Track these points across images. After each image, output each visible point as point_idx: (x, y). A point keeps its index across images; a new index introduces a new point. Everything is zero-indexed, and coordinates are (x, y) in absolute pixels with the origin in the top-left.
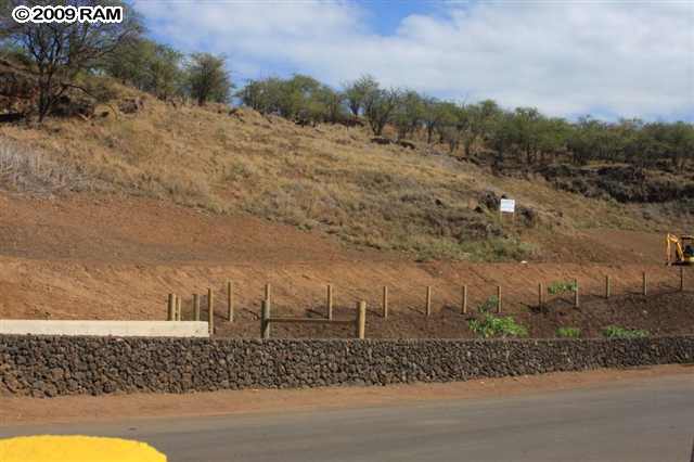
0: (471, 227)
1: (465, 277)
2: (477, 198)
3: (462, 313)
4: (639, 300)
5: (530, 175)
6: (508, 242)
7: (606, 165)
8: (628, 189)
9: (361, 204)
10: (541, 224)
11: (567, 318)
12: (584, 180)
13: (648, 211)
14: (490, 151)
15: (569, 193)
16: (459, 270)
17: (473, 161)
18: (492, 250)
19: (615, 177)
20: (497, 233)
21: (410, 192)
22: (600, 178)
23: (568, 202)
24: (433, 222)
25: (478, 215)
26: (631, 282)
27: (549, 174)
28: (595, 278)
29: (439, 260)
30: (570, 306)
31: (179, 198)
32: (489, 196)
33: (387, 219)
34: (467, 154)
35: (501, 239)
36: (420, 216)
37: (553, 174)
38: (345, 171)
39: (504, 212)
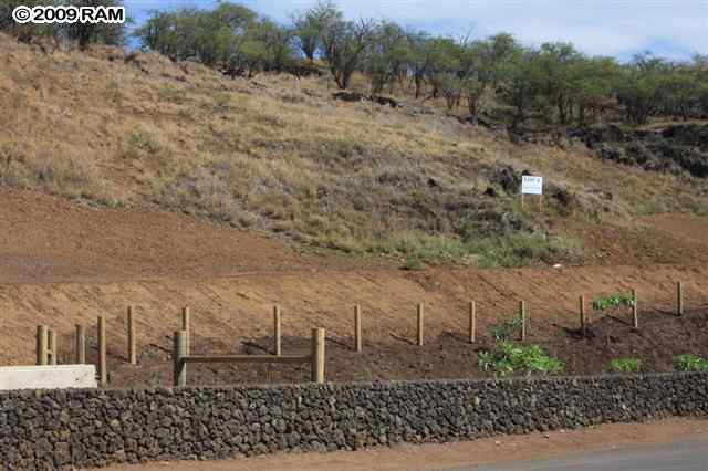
0: (480, 218)
2: (487, 175)
3: (469, 342)
5: (564, 141)
6: (534, 238)
7: (674, 123)
10: (581, 211)
11: (622, 345)
12: (642, 145)
14: (507, 107)
15: (622, 165)
16: (463, 280)
17: (481, 122)
18: (511, 249)
19: (687, 140)
20: (517, 225)
21: (391, 170)
22: (665, 141)
23: (619, 178)
24: (425, 212)
25: (490, 200)
27: (591, 138)
28: (661, 287)
29: (434, 265)
30: (627, 328)
31: (54, 186)
32: (504, 172)
33: (358, 208)
34: (473, 112)
35: (523, 234)
36: (406, 203)
37: (598, 137)
38: (295, 141)
39: (527, 195)
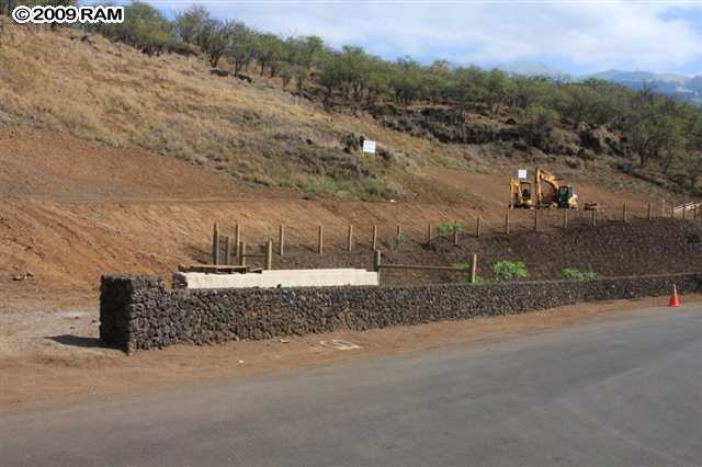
0: (343, 166)
1: (362, 216)
2: (337, 137)
3: (373, 250)
4: (503, 239)
5: (359, 113)
6: (377, 183)
7: (428, 106)
8: (449, 130)
9: (241, 141)
10: (395, 164)
11: (452, 254)
12: (409, 120)
13: (467, 152)
15: (396, 131)
16: (355, 210)
17: (306, 96)
18: (364, 189)
19: (437, 119)
20: (366, 173)
21: (281, 131)
22: (424, 118)
23: (396, 140)
24: (308, 162)
25: (347, 156)
26: (493, 222)
27: (376, 112)
28: (464, 219)
29: (323, 197)
30: (452, 244)
31: (77, 132)
32: (348, 136)
33: (267, 156)
34: (300, 89)
35: (370, 179)
36: (295, 154)
37: (380, 112)
38: (215, 107)
39: (365, 153)
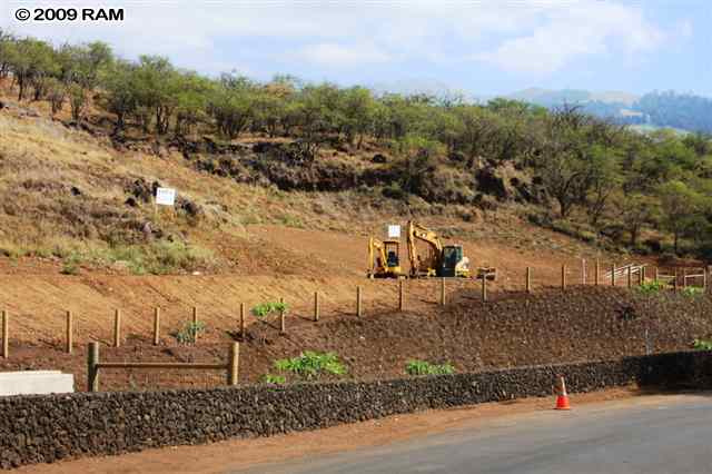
0: (124, 226)
1: (144, 295)
2: (120, 184)
3: (155, 344)
4: (354, 323)
5: (163, 150)
6: (175, 247)
7: (263, 140)
8: (292, 172)
12: (235, 160)
13: (317, 202)
14: (106, 114)
15: (216, 176)
16: (133, 286)
17: (85, 128)
18: (154, 257)
19: (276, 156)
20: (159, 235)
22: (256, 156)
23: (216, 189)
24: (73, 219)
25: (131, 209)
26: (340, 299)
27: (188, 149)
28: (297, 295)
29: (90, 270)
30: (277, 332)
32: (136, 182)
33: (10, 213)
34: (76, 117)
35: (164, 242)
36: (54, 209)
37: (195, 150)
39: (159, 205)
